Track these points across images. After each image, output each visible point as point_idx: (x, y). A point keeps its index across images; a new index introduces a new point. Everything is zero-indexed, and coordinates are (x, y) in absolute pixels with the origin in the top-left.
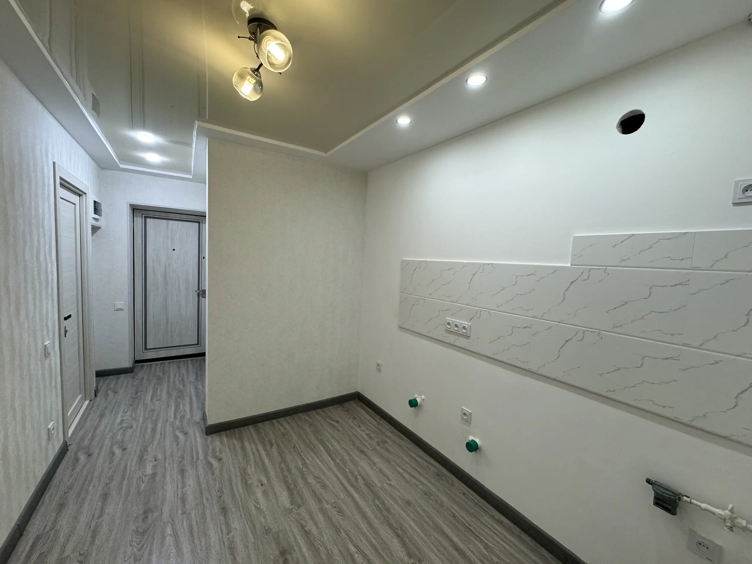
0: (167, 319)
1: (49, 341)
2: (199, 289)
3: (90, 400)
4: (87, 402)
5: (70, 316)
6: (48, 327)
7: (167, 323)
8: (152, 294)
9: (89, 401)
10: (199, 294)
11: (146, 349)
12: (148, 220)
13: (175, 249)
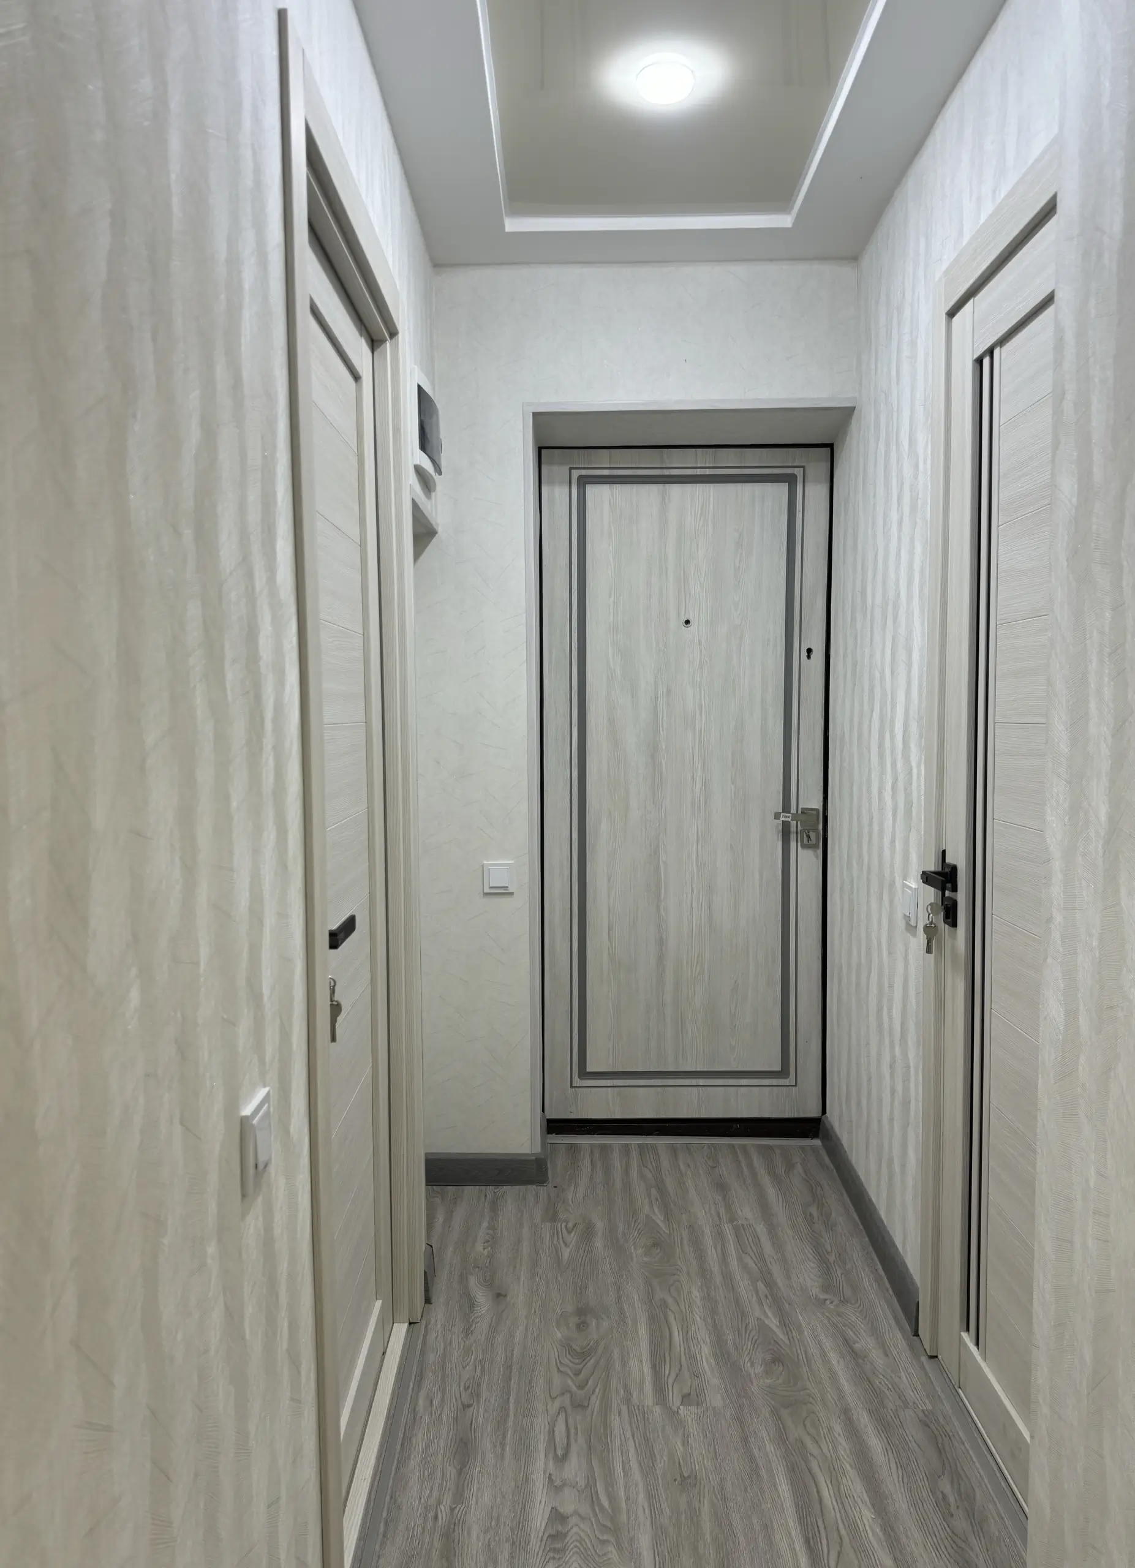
0: (661, 943)
1: (265, 1086)
2: (786, 808)
3: (410, 1324)
4: (400, 1331)
5: (349, 926)
6: (256, 997)
7: (661, 958)
8: (604, 827)
9: (406, 1325)
10: (786, 826)
11: (584, 1074)
12: (592, 491)
13: (691, 619)
